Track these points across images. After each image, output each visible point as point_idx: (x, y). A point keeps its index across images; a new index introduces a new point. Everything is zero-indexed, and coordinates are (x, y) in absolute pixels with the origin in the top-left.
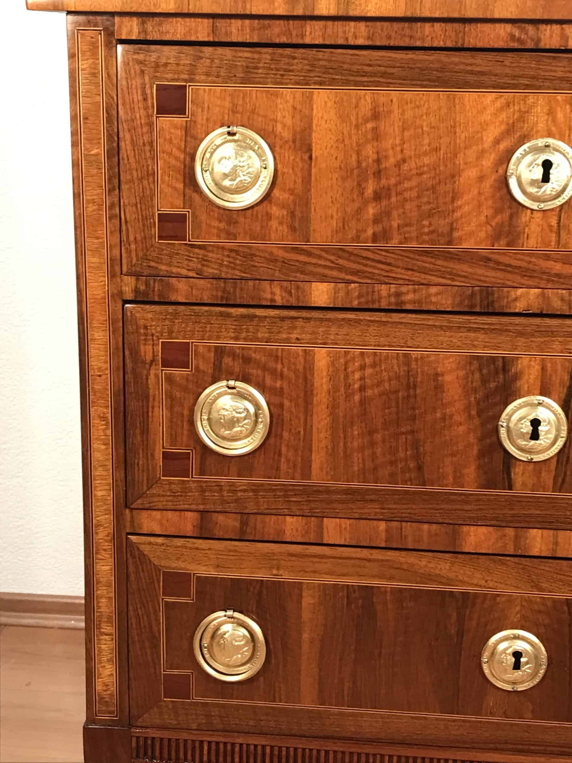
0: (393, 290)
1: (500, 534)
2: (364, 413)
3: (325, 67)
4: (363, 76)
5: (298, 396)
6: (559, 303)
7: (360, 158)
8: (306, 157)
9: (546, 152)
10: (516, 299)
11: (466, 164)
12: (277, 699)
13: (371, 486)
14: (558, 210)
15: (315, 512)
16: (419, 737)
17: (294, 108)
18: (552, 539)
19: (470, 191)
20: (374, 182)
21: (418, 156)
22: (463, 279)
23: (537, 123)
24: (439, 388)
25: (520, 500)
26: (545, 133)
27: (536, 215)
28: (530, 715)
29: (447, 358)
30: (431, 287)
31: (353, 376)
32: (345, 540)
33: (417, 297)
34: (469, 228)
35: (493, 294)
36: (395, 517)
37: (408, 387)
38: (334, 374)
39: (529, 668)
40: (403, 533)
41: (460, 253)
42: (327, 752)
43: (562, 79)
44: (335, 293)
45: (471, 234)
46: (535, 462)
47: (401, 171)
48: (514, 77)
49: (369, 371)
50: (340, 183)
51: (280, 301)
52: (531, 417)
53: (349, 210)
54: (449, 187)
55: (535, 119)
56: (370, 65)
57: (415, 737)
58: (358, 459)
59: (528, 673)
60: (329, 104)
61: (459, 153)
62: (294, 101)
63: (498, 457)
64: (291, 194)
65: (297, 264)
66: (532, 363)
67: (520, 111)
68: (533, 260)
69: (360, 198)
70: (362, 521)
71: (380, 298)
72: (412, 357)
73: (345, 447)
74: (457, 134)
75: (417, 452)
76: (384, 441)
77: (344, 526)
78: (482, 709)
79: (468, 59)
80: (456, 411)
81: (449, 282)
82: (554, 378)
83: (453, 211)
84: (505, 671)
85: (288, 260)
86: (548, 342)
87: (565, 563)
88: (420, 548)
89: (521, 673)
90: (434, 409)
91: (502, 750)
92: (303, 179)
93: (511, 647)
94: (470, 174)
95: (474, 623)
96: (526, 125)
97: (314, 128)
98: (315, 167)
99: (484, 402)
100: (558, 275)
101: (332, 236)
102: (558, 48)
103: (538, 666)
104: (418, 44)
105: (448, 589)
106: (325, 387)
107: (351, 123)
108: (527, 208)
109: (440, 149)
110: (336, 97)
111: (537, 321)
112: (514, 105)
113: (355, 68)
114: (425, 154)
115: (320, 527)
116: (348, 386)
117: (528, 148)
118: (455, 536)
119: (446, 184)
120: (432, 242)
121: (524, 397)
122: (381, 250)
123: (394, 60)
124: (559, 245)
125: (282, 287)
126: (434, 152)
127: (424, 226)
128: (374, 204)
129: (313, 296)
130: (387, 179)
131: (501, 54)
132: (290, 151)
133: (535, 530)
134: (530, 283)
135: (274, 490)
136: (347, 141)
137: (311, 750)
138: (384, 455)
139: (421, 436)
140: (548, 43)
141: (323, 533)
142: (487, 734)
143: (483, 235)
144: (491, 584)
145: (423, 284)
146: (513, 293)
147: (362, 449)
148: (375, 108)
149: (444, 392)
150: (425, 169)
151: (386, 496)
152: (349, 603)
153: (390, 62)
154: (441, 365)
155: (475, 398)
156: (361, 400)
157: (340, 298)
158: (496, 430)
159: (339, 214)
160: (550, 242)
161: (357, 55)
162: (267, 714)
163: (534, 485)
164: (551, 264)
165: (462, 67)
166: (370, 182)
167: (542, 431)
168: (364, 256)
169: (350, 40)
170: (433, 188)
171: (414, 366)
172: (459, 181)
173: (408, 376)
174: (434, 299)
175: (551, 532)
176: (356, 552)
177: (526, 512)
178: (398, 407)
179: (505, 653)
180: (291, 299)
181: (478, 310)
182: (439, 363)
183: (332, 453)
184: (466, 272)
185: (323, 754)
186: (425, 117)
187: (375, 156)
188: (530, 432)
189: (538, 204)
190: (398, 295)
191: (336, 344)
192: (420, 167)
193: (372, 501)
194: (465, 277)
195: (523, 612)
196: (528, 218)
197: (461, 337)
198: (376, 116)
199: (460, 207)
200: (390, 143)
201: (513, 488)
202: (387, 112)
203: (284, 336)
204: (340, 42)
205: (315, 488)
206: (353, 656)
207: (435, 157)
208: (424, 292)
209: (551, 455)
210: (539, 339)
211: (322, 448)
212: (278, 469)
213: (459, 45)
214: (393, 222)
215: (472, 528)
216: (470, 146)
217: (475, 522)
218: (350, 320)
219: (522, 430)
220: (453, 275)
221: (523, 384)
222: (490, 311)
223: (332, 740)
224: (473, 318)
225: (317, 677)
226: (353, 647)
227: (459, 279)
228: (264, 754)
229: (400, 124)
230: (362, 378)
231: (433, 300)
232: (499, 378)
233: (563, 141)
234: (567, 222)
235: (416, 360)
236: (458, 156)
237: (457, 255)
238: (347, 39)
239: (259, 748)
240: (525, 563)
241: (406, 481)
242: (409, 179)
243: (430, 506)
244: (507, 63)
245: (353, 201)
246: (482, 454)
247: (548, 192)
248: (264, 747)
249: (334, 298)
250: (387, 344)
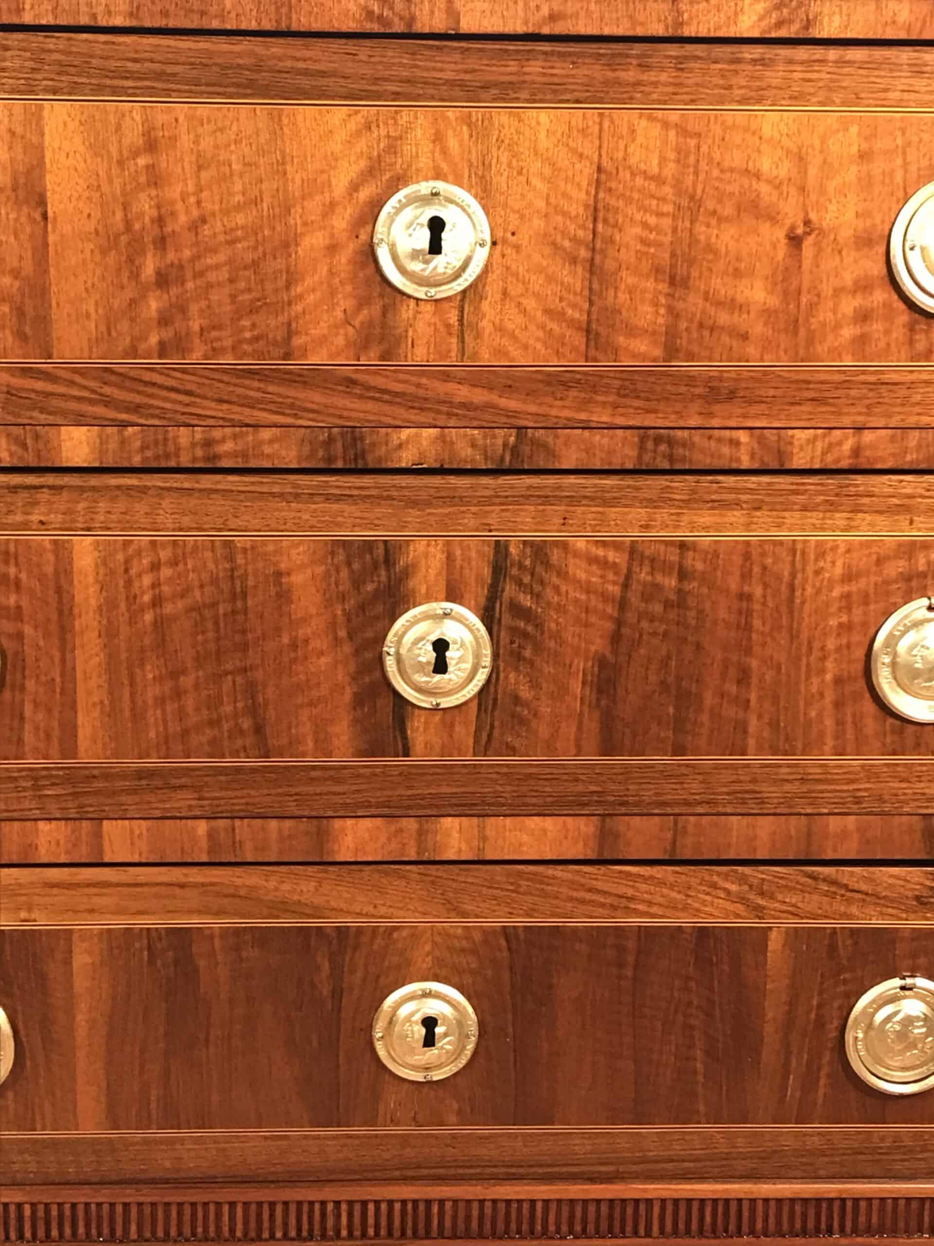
0: (198, 436)
1: (393, 828)
2: (161, 644)
3: (60, 63)
4: (127, 78)
5: (48, 620)
6: (469, 451)
7: (129, 215)
8: (37, 216)
9: (435, 204)
10: (400, 446)
11: (305, 224)
12: (38, 1126)
13: (179, 763)
14: (459, 298)
15: (87, 812)
16: (280, 1168)
17: (13, 133)
18: (476, 831)
19: (315, 270)
20: (154, 255)
21: (226, 212)
22: (311, 416)
23: (417, 156)
24: (284, 596)
25: (421, 771)
26: (431, 173)
27: (423, 307)
28: (453, 1118)
29: (297, 545)
30: (261, 429)
31: (141, 581)
32: (140, 855)
33: (239, 448)
34: (318, 331)
35: (362, 439)
36: (222, 812)
37: (234, 597)
38: (108, 578)
39: (448, 1043)
40: (238, 838)
41: (305, 372)
42: (126, 1205)
43: (451, 83)
44: (101, 443)
45: (323, 340)
46: (443, 709)
47: (200, 237)
48: (376, 80)
49: (166, 572)
50: (98, 257)
51: (8, 459)
52: (434, 637)
53: (116, 303)
54: (280, 263)
55: (414, 149)
56: (135, 60)
57: (273, 1169)
58: (156, 719)
59: (447, 1052)
60: (71, 126)
61: (294, 206)
62: (10, 121)
63: (384, 703)
64: (16, 278)
65: (33, 396)
66: (432, 549)
67: (388, 136)
68: (424, 381)
69: (134, 284)
70: (168, 822)
71: (178, 449)
72: (236, 547)
73: (133, 701)
74: (289, 176)
75: (253, 703)
76: (197, 686)
77: (137, 832)
78: (377, 1116)
79: (299, 50)
80: (314, 633)
81: (290, 420)
82: (467, 571)
83: (290, 303)
84: (412, 1051)
85: (17, 389)
86: (455, 514)
87: (497, 868)
88: (267, 860)
89: (436, 1051)
90: (278, 630)
91: (414, 1178)
92: (34, 250)
93: (418, 1011)
94: (314, 241)
95: (359, 974)
96: (400, 160)
97: (48, 165)
98: (54, 231)
99: (357, 616)
100: (464, 406)
101: (90, 348)
102: (443, 31)
103: (463, 1037)
104: (215, 24)
105: (314, 923)
106: (93, 602)
107: (110, 158)
108: (409, 297)
109: (262, 200)
110: (82, 113)
111: (436, 481)
112: (378, 126)
113: (112, 64)
114: (238, 208)
115: (98, 835)
116: (132, 599)
117: (405, 197)
118: (322, 837)
119: (275, 258)
120: (260, 355)
121: (420, 604)
122: (174, 369)
123: (178, 51)
124: (463, 355)
125: (8, 435)
126: (253, 206)
127: (242, 329)
128: (158, 293)
129: (63, 448)
130: (176, 251)
131: (351, 42)
132: (9, 204)
133: (450, 819)
134: (422, 418)
135: (15, 779)
136: (105, 188)
137: (99, 1205)
138: (197, 709)
139: (259, 675)
140: (427, 22)
141: (102, 845)
142: (386, 1156)
143: (340, 341)
144: (383, 910)
145: (248, 425)
146: (395, 437)
147: (161, 701)
148: (149, 132)
149: (292, 602)
150: (239, 233)
151: (206, 779)
152: (151, 960)
153: (170, 56)
154: (285, 558)
155: (344, 610)
156: (156, 621)
157: (110, 452)
158: (380, 661)
159: (100, 311)
160: (449, 351)
161: (113, 43)
162: (21, 1152)
163: (443, 747)
164: (451, 387)
165: (289, 64)
166: (149, 256)
167: (452, 659)
168: (147, 379)
169: (99, 18)
170: (255, 264)
171: (240, 560)
172: (296, 253)
173: (232, 577)
174: (267, 450)
175: (475, 820)
176: (160, 874)
177: (434, 791)
178: (217, 631)
179: (410, 1021)
180: (26, 455)
181: (340, 464)
182: (281, 555)
183: (112, 712)
184: (318, 404)
185: (119, 1209)
186: (233, 147)
187: (154, 213)
188: (433, 661)
189: (425, 289)
190: (208, 443)
191: (109, 529)
192: (232, 230)
193: (181, 787)
194: (313, 411)
195: (437, 953)
196: (411, 312)
197: (315, 510)
198: (151, 146)
199: (301, 297)
200: (179, 190)
201: (411, 753)
202: (170, 138)
203: (19, 518)
204: (84, 20)
205: (87, 772)
206: (161, 1045)
207: (254, 212)
208: (250, 438)
209: (469, 696)
210: (440, 510)
211: (94, 705)
212: (20, 741)
213: (283, 27)
214: (191, 323)
215: (349, 822)
216: (311, 195)
217: (352, 811)
218: (129, 488)
219: (420, 659)
220: (296, 409)
221: (418, 583)
222: (360, 466)
223: (134, 1186)
224: (334, 479)
225: (104, 1085)
226: (161, 1030)
227: (305, 414)
228: (20, 1218)
229: (194, 158)
230: (154, 585)
231: (266, 452)
232: (379, 576)
233: (461, 186)
234: (473, 319)
235: (245, 550)
236: (292, 211)
237: (300, 376)
238: (94, 16)
239: (12, 1208)
240: (435, 873)
241: (237, 751)
242: (214, 251)
243: (280, 791)
244: (363, 57)
245: (122, 288)
246: (358, 701)
247: (440, 270)
248: (19, 1206)
249: (101, 451)
250: (195, 526)
